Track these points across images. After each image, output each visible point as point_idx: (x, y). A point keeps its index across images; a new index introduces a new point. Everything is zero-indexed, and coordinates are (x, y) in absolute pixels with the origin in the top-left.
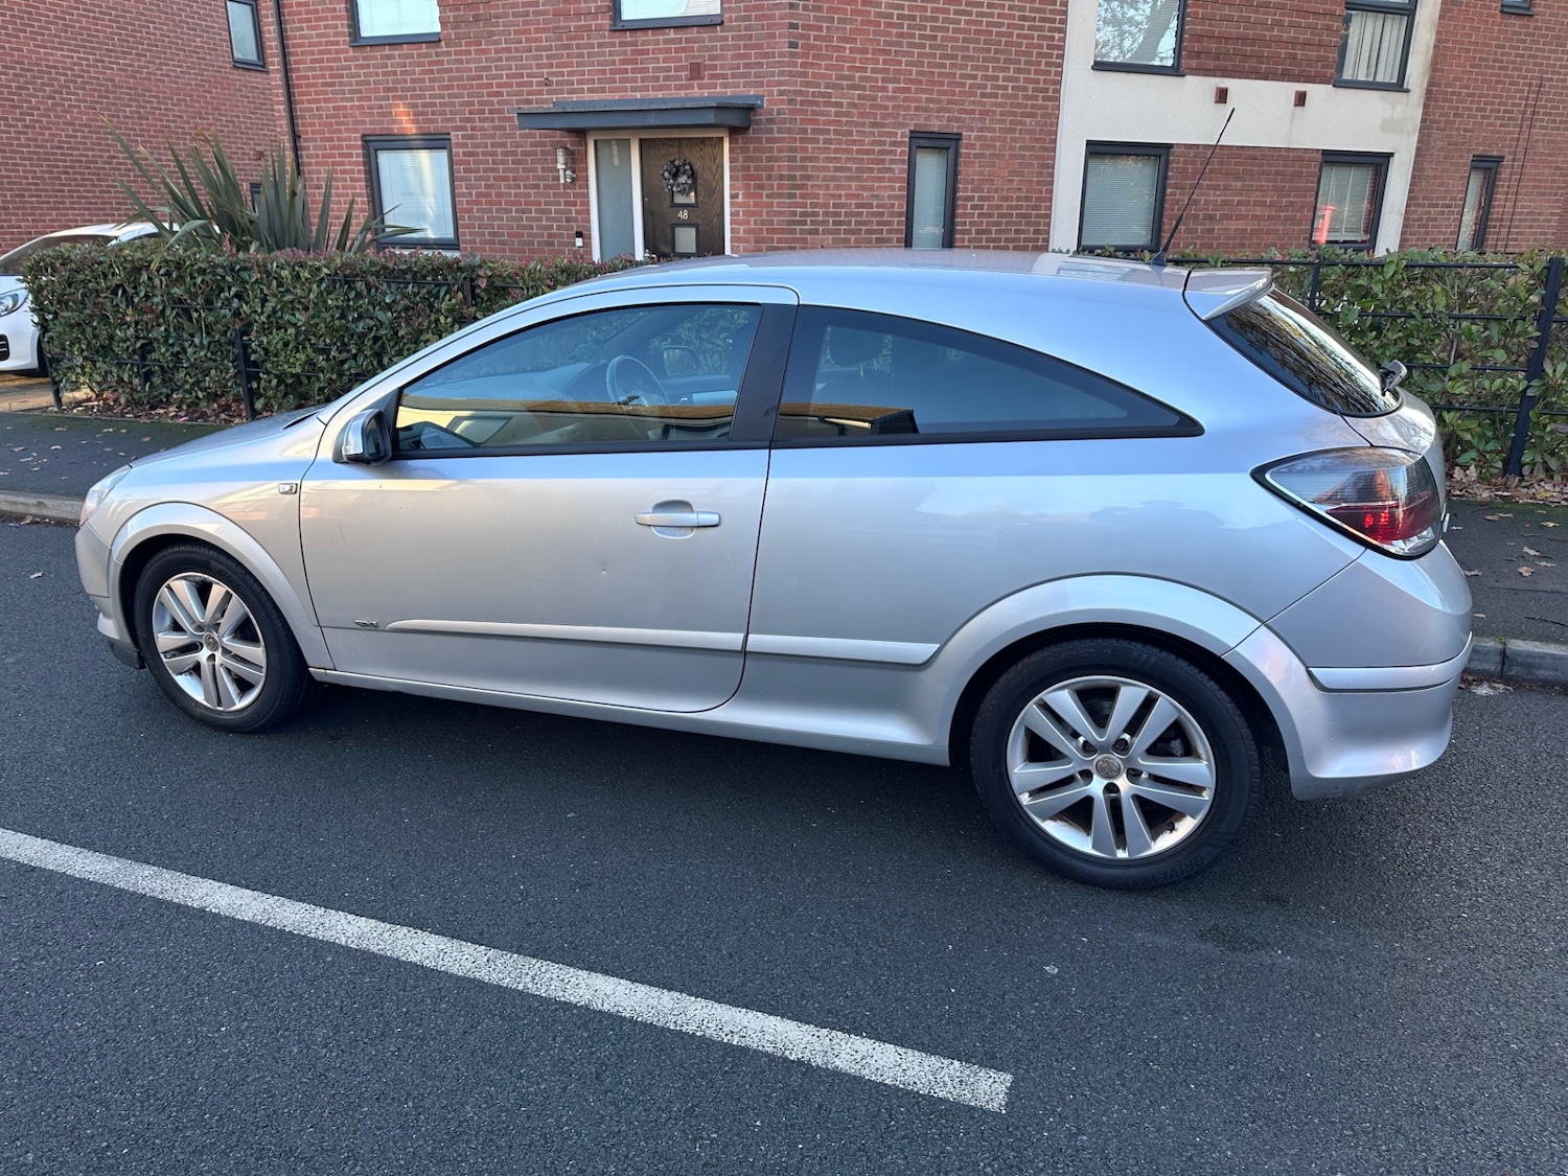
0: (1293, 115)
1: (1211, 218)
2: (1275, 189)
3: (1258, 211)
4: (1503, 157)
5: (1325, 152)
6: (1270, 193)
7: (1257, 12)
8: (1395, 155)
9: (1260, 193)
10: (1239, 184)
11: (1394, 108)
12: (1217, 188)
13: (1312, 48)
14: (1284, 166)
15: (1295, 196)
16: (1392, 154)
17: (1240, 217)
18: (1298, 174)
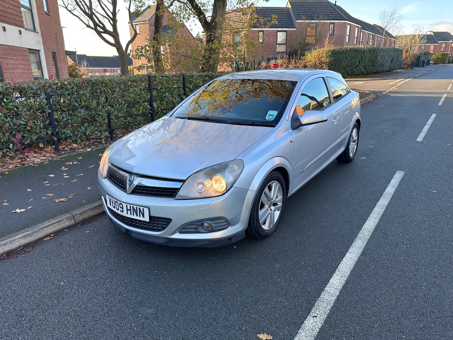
0: (20, 37)
1: (12, 68)
2: (23, 60)
3: (22, 66)
4: (56, 52)
5: (29, 49)
6: (22, 61)
7: (3, 3)
8: (41, 51)
9: (20, 61)
10: (15, 58)
11: (37, 37)
12: (11, 59)
13: (18, 17)
14: (23, 53)
15: (27, 62)
16: (40, 51)
17: (19, 68)
18: (26, 55)
